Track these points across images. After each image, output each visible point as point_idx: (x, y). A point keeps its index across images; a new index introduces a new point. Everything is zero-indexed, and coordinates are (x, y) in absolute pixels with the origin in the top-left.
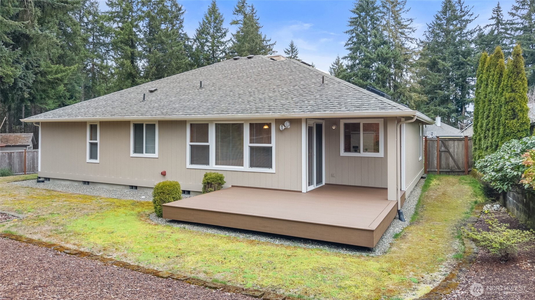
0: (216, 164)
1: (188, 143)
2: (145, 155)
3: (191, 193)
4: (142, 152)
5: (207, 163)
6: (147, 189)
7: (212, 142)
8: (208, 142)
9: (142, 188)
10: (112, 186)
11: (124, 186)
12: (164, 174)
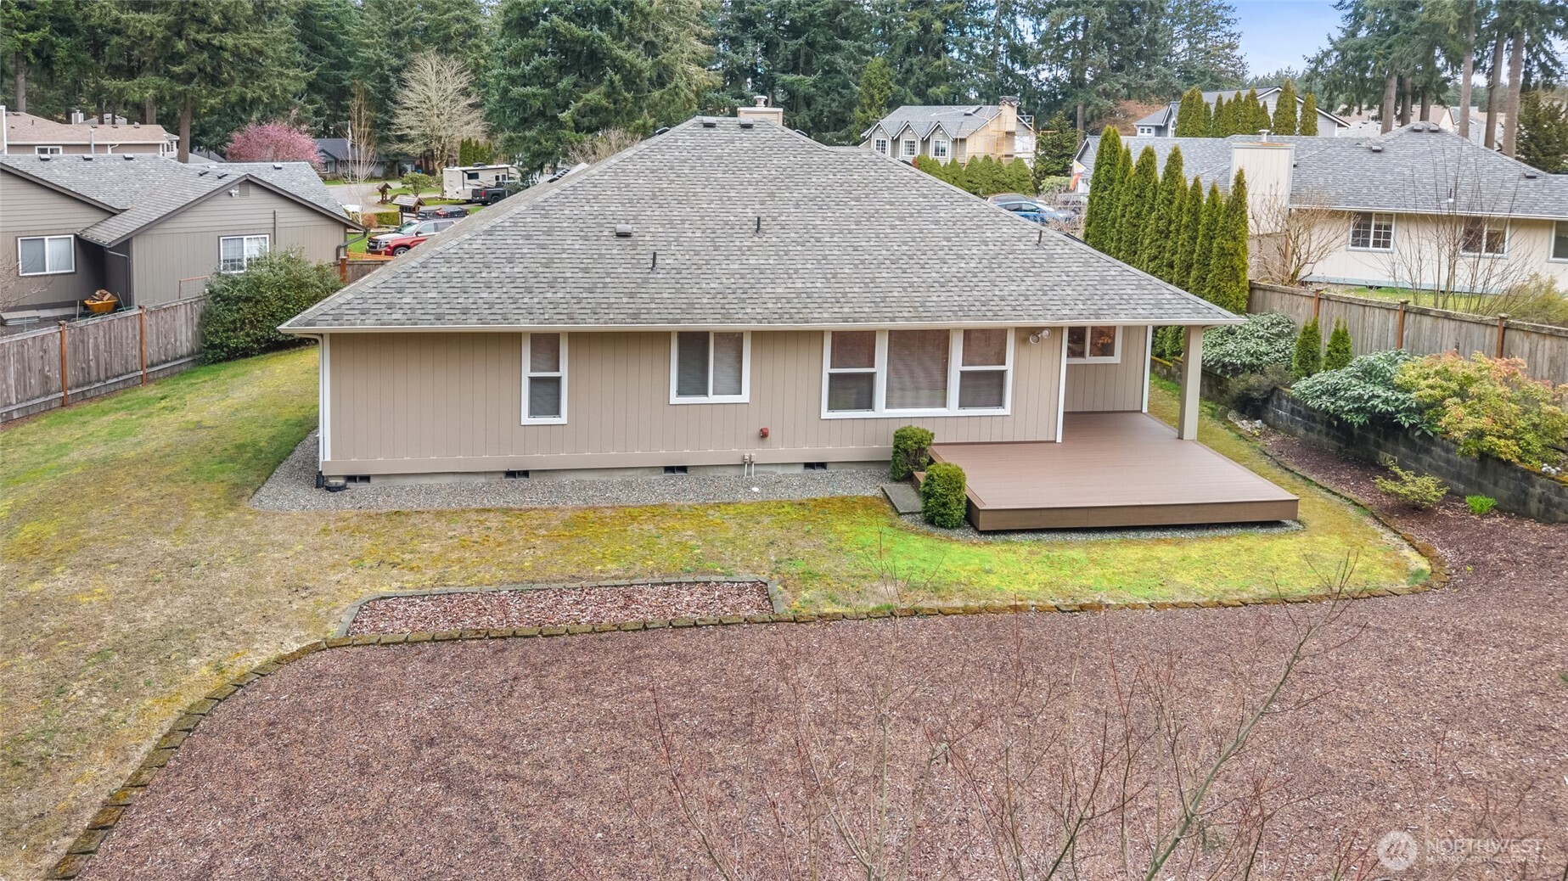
0: (887, 407)
1: (827, 369)
2: (711, 399)
3: (828, 466)
4: (705, 393)
5: (870, 406)
7: (881, 368)
8: (873, 367)
9: (704, 469)
10: (608, 473)
11: (647, 470)
12: (764, 435)
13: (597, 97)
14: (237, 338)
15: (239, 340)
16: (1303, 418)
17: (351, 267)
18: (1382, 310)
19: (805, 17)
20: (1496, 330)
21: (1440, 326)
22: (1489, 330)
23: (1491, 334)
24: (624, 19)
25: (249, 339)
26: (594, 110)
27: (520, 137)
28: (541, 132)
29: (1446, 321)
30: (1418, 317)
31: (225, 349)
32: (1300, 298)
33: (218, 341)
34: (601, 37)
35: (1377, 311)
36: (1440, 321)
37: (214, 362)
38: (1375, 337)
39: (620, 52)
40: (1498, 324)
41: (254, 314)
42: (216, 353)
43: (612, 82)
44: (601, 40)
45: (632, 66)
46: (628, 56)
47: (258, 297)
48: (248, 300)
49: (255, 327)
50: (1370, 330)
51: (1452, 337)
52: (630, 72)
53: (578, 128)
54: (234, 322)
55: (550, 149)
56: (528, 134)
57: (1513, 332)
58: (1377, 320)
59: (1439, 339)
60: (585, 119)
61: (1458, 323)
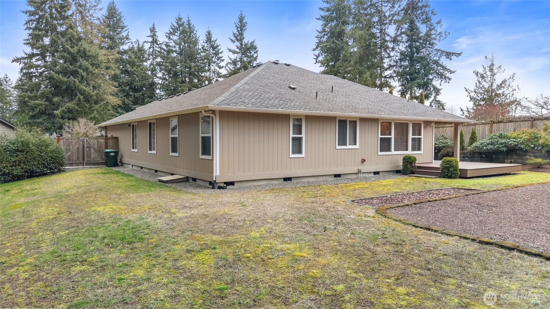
0: (394, 150)
1: (380, 136)
2: (349, 147)
3: (380, 173)
4: (346, 145)
5: (390, 150)
6: (349, 175)
8: (391, 135)
9: (345, 175)
11: (329, 176)
12: (363, 161)
13: (73, 105)
14: (17, 169)
15: (17, 171)
16: (469, 158)
17: (62, 140)
18: (483, 125)
19: (141, 85)
20: (530, 122)
21: (507, 125)
22: (527, 122)
23: (528, 123)
24: (84, 74)
25: (23, 170)
26: (70, 111)
27: (34, 122)
28: (44, 120)
29: (510, 123)
30: (498, 124)
31: (11, 176)
32: (446, 128)
33: (8, 171)
34: (74, 81)
35: (481, 125)
36: (507, 124)
37: (4, 182)
38: (480, 133)
39: (83, 87)
40: (531, 119)
41: (26, 158)
42: (5, 178)
43: (79, 99)
44: (75, 82)
45: (89, 93)
46: (87, 89)
47: (28, 149)
48: (22, 151)
49: (25, 165)
50: (478, 132)
51: (512, 127)
52: (87, 95)
53: (62, 118)
54: (15, 162)
55: (50, 127)
56: (38, 120)
57: (536, 121)
58: (481, 128)
59: (507, 129)
60: (66, 115)
61: (514, 123)
